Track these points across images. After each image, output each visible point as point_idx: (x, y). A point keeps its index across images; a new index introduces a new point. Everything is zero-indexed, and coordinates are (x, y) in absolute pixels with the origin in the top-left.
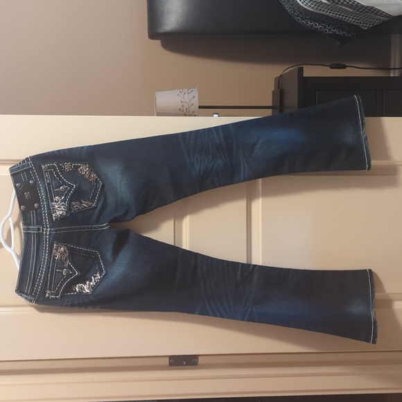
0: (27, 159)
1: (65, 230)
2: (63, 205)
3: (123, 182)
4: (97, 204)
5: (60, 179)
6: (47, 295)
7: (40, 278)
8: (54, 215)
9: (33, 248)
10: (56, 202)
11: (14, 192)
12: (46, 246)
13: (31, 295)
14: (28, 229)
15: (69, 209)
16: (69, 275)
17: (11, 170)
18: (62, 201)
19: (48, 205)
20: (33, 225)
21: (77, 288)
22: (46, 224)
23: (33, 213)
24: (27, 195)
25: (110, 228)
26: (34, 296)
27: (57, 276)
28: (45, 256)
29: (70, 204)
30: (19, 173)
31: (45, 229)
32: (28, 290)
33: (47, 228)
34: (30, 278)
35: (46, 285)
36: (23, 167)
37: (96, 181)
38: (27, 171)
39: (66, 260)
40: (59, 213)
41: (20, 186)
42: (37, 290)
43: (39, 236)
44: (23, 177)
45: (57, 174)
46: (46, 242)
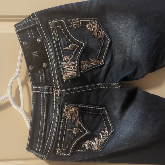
0: (33, 15)
1: (75, 90)
2: (73, 65)
3: (135, 40)
4: (104, 62)
5: (69, 36)
6: (57, 153)
7: (51, 137)
8: (64, 76)
9: (43, 108)
10: (65, 61)
11: (21, 50)
12: (56, 106)
13: (42, 153)
14: (37, 89)
15: (79, 69)
16: (79, 134)
17: (17, 27)
18: (71, 61)
19: (58, 65)
20: (43, 86)
21: (86, 145)
22: (56, 85)
23: (42, 73)
24: (35, 54)
25: (121, 88)
26: (45, 154)
27: (67, 135)
28: (55, 116)
29: (79, 63)
30: (25, 30)
31: (55, 90)
32: (38, 149)
33: (57, 89)
34: (41, 137)
35: (57, 143)
36: (29, 23)
37: (105, 39)
38: (34, 28)
39: (76, 120)
40: (69, 74)
41: (28, 45)
42: (47, 148)
43: (49, 97)
44: (30, 35)
45: (65, 31)
46: (56, 103)
